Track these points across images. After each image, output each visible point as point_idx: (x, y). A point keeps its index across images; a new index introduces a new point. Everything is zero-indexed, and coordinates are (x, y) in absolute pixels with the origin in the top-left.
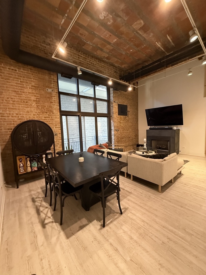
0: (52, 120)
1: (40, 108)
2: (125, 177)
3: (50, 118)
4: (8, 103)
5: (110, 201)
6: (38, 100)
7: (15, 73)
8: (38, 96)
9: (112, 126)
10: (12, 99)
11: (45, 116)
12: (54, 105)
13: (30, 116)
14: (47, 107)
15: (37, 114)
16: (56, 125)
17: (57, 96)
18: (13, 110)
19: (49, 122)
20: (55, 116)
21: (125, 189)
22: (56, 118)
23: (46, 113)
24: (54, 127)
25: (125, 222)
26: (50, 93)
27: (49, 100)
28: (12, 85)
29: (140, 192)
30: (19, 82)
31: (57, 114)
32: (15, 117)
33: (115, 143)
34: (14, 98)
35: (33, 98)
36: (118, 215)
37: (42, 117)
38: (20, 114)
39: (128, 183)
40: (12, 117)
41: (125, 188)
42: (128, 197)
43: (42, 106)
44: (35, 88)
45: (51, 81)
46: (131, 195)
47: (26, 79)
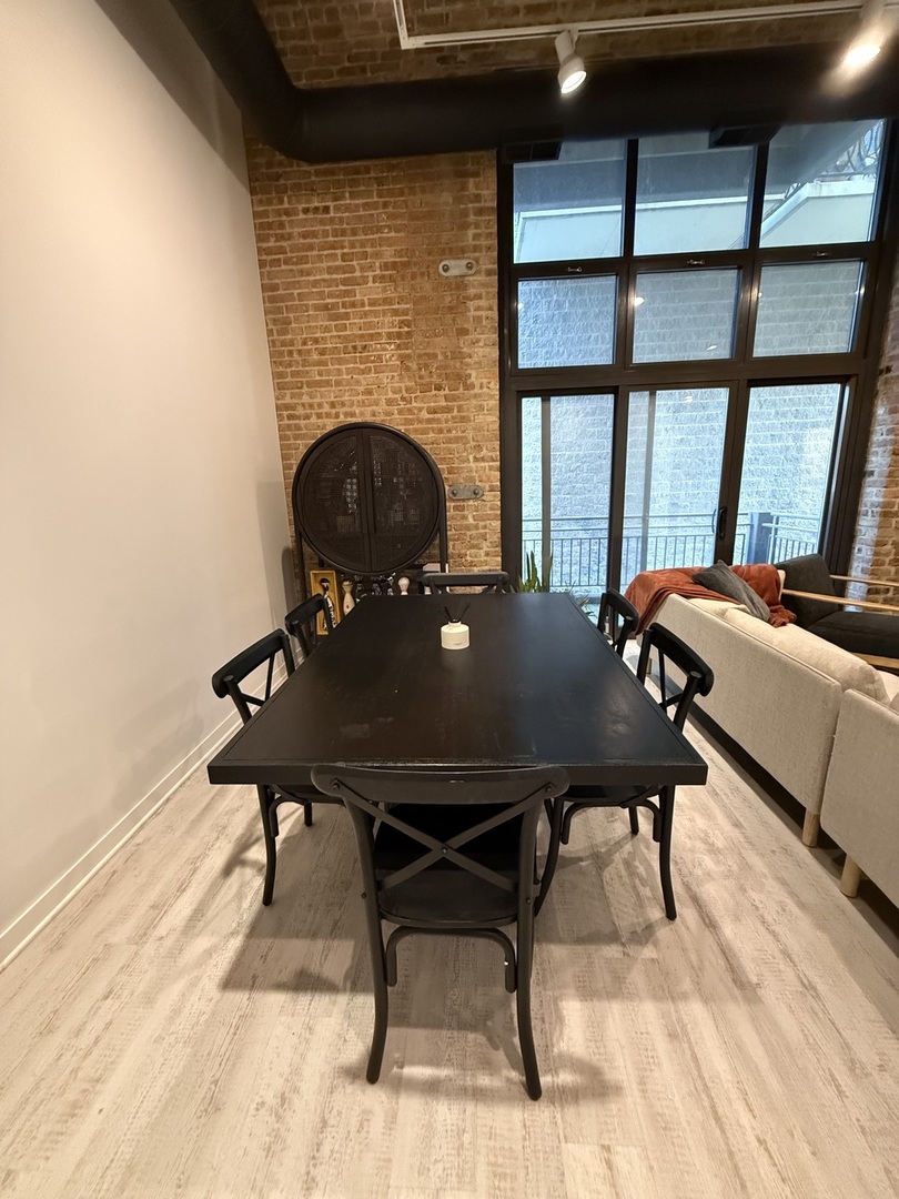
0: (464, 419)
1: (415, 367)
2: (800, 836)
3: (455, 413)
4: (305, 363)
5: (550, 941)
6: (406, 329)
7: (322, 222)
8: (405, 312)
9: (873, 449)
10: (316, 341)
11: (432, 404)
12: (475, 343)
13: (374, 408)
14: (440, 357)
15: (403, 399)
16: (479, 448)
17: (490, 290)
18: (322, 389)
19: (449, 431)
20: (474, 402)
21: (728, 930)
22: (481, 408)
23: (438, 388)
24: (471, 457)
25: (503, 1176)
26: (460, 284)
27: (454, 320)
28: (315, 283)
29: (846, 1046)
30: (339, 263)
31: (485, 390)
32: (328, 415)
33: (873, 573)
34: (322, 338)
35: (387, 324)
36: (509, 1080)
37: (420, 410)
38: (343, 404)
39: (792, 894)
40: (319, 416)
41: (737, 919)
42: (695, 1012)
43: (420, 356)
44: (396, 272)
45: (465, 214)
46: (738, 1013)
47: (363, 237)
